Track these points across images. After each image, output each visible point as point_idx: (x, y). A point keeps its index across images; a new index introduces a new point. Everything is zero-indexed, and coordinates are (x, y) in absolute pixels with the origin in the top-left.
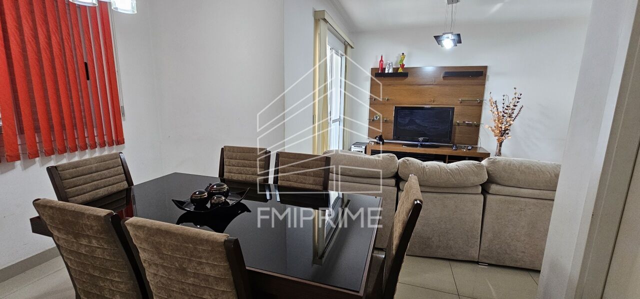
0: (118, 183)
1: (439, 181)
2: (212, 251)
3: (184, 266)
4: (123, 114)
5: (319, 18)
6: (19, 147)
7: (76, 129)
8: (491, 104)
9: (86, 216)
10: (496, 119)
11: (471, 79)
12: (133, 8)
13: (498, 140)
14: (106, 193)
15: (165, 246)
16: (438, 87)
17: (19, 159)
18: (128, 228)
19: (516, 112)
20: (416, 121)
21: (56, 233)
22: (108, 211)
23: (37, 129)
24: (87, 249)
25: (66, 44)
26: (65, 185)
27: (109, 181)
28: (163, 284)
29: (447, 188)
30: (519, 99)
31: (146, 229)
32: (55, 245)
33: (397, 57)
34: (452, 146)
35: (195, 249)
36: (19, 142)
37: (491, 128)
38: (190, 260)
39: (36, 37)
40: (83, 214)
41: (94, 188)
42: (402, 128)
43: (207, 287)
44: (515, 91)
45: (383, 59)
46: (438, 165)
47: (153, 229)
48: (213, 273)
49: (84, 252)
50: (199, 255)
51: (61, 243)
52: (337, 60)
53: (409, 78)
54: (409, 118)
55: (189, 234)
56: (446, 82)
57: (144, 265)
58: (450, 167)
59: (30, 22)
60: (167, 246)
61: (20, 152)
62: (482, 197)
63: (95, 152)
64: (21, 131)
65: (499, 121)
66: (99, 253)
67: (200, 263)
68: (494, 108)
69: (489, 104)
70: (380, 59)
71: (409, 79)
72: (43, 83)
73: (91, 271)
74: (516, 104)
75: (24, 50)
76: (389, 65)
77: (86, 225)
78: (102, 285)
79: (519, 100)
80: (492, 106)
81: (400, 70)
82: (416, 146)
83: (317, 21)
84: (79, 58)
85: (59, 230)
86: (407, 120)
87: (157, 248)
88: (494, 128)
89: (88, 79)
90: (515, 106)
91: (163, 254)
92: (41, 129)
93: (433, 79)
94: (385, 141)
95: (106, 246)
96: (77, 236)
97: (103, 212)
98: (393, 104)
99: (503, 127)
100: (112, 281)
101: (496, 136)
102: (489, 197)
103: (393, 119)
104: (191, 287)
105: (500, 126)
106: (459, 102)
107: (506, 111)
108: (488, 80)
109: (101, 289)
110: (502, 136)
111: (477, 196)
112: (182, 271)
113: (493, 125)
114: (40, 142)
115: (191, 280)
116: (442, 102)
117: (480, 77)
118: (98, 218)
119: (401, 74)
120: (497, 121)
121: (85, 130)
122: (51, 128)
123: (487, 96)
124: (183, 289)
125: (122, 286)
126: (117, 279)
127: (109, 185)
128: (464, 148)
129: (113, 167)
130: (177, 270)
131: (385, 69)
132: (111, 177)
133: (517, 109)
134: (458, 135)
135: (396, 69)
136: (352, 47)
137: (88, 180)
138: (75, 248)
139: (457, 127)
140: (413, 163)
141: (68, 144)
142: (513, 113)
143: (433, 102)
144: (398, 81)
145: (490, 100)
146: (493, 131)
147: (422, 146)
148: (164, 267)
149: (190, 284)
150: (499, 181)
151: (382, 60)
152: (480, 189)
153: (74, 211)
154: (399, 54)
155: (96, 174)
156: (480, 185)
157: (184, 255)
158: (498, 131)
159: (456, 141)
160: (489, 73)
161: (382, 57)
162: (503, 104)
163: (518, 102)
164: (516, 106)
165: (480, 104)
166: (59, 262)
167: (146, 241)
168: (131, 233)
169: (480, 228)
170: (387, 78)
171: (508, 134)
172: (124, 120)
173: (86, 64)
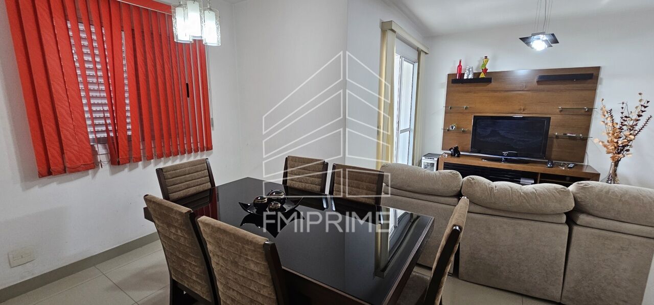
0: (204, 184)
1: (510, 205)
2: (255, 251)
3: (236, 260)
4: (213, 125)
5: (386, 28)
6: (142, 151)
7: (179, 137)
8: (603, 113)
9: (174, 212)
10: (611, 132)
11: (576, 84)
12: (218, 41)
13: (613, 158)
14: (195, 191)
15: (223, 242)
16: (530, 93)
17: (141, 160)
18: (200, 224)
19: (640, 124)
20: (500, 132)
21: (157, 221)
22: (188, 209)
23: (153, 138)
24: (175, 236)
25: (174, 70)
26: (167, 184)
27: (198, 182)
28: (222, 272)
29: (520, 213)
30: (645, 107)
31: (211, 226)
32: (156, 231)
33: (479, 61)
34: (546, 162)
35: (243, 247)
36: (141, 148)
37: (603, 142)
38: (240, 256)
39: (155, 66)
40: (172, 209)
41: (187, 186)
42: (482, 139)
43: (253, 280)
44: (640, 97)
45: (462, 64)
46: (510, 187)
47: (215, 227)
48: (256, 269)
49: (173, 238)
50: (246, 253)
51: (159, 229)
52: (409, 68)
53: (493, 83)
54: (491, 129)
55: (239, 234)
56: (542, 87)
57: (211, 255)
58: (525, 190)
59: (152, 55)
60: (224, 242)
61: (142, 154)
62: (566, 228)
63: (191, 156)
64: (143, 140)
65: (613, 134)
66: (182, 240)
67: (247, 260)
68: (607, 118)
69: (601, 112)
70: (458, 64)
71: (493, 85)
72: (158, 101)
73: (177, 254)
74: (641, 113)
75: (147, 76)
76: (469, 70)
77: (174, 218)
78: (184, 265)
79: (646, 109)
80: (605, 116)
81: (482, 76)
82: (499, 160)
83: (384, 32)
84: (183, 80)
85: (158, 219)
86: (489, 130)
87: (218, 243)
88: (606, 143)
89: (188, 96)
90: (639, 116)
91: (222, 248)
92: (156, 137)
93: (524, 84)
94: (461, 153)
95: (186, 236)
96: (169, 225)
97: (185, 209)
98: (472, 113)
99: (620, 142)
100: (190, 264)
101: (608, 153)
102: (576, 229)
103: (471, 129)
104: (242, 278)
105: (615, 140)
106: (558, 110)
107: (626, 123)
108: (601, 84)
109: (184, 268)
110: (619, 153)
111: (560, 226)
112: (235, 263)
113: (606, 138)
114: (155, 147)
115: (241, 272)
116: (535, 111)
117: (590, 81)
118: (181, 213)
119: (484, 80)
120: (610, 135)
121: (185, 138)
122: (162, 136)
123: (598, 104)
124: (236, 279)
125: (197, 269)
126: (193, 263)
127: (197, 185)
128: (562, 166)
129: (200, 171)
130: (232, 262)
131: (464, 74)
132: (199, 178)
133: (643, 120)
134: (555, 150)
135: (477, 75)
136: (426, 53)
137: (183, 181)
138: (167, 235)
139: (555, 140)
140: (479, 183)
141: (173, 150)
142: (636, 125)
143: (524, 110)
144: (480, 87)
145: (602, 109)
146: (605, 146)
147: (507, 161)
148: (223, 258)
149: (241, 276)
150: (591, 211)
151: (460, 66)
152: (564, 218)
153: (167, 207)
154: (481, 58)
155: (188, 176)
156: (565, 213)
157: (236, 251)
158: (613, 147)
159: (553, 157)
160: (602, 75)
161: (460, 62)
162: (622, 113)
163: (643, 111)
164: (641, 116)
165: (589, 113)
166: (158, 245)
167: (211, 236)
168: (202, 228)
169: (564, 264)
170: (465, 85)
171: (628, 150)
172: (213, 130)
173: (187, 84)
